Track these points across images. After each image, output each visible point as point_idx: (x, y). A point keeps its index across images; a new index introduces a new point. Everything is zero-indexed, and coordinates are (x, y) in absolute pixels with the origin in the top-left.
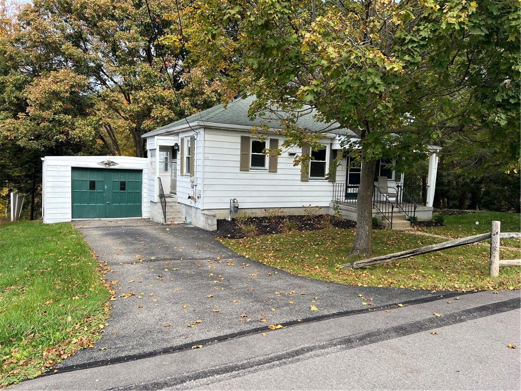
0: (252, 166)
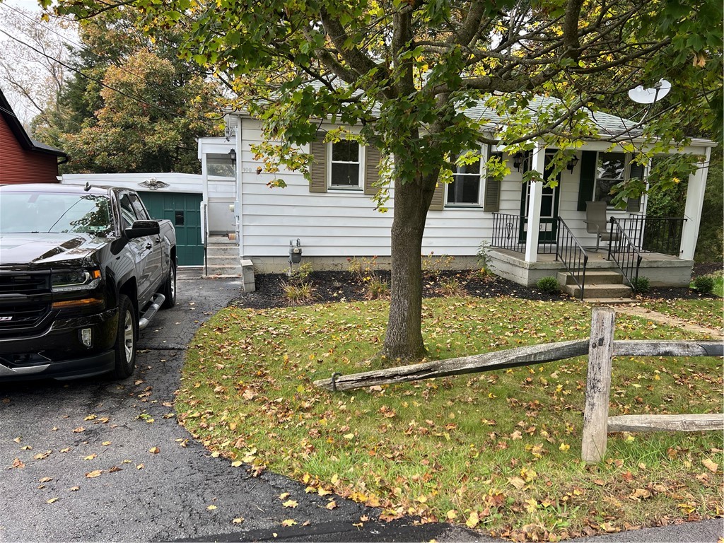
0: (332, 183)
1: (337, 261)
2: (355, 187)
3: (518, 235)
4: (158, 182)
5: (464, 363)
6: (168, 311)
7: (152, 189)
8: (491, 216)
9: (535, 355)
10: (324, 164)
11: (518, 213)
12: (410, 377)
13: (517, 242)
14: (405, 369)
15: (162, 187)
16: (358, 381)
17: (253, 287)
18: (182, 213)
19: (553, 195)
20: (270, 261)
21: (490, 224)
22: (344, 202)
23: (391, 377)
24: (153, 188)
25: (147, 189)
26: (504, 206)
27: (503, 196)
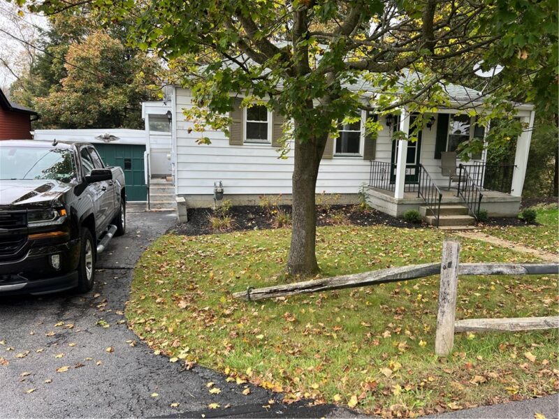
0: (248, 137)
1: (251, 198)
2: (265, 141)
3: (389, 178)
4: (111, 136)
5: (348, 280)
6: (120, 238)
7: (106, 142)
8: (368, 163)
9: (401, 274)
10: (240, 123)
11: (390, 161)
12: (306, 290)
13: (389, 183)
14: (303, 284)
15: (114, 140)
16: (267, 293)
17: (185, 218)
18: (130, 160)
19: (416, 147)
20: (199, 198)
21: (368, 169)
22: (256, 152)
23: (293, 290)
24: (106, 140)
25: (102, 141)
26: (378, 155)
27: (379, 148)
